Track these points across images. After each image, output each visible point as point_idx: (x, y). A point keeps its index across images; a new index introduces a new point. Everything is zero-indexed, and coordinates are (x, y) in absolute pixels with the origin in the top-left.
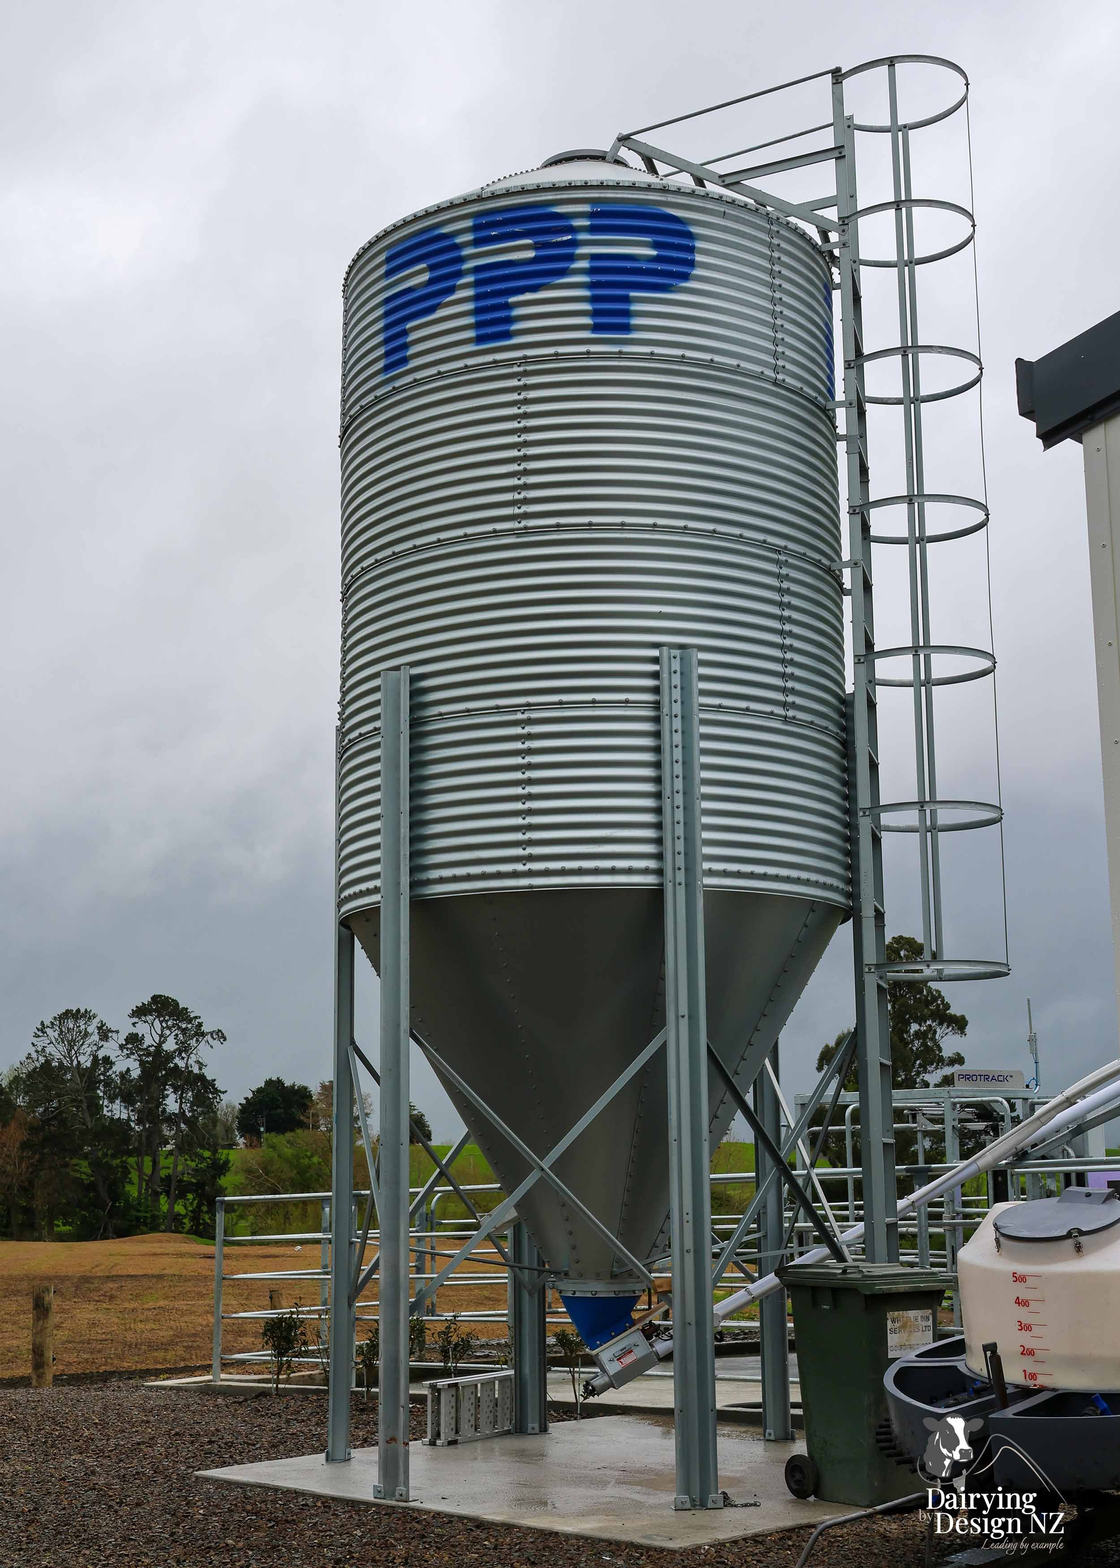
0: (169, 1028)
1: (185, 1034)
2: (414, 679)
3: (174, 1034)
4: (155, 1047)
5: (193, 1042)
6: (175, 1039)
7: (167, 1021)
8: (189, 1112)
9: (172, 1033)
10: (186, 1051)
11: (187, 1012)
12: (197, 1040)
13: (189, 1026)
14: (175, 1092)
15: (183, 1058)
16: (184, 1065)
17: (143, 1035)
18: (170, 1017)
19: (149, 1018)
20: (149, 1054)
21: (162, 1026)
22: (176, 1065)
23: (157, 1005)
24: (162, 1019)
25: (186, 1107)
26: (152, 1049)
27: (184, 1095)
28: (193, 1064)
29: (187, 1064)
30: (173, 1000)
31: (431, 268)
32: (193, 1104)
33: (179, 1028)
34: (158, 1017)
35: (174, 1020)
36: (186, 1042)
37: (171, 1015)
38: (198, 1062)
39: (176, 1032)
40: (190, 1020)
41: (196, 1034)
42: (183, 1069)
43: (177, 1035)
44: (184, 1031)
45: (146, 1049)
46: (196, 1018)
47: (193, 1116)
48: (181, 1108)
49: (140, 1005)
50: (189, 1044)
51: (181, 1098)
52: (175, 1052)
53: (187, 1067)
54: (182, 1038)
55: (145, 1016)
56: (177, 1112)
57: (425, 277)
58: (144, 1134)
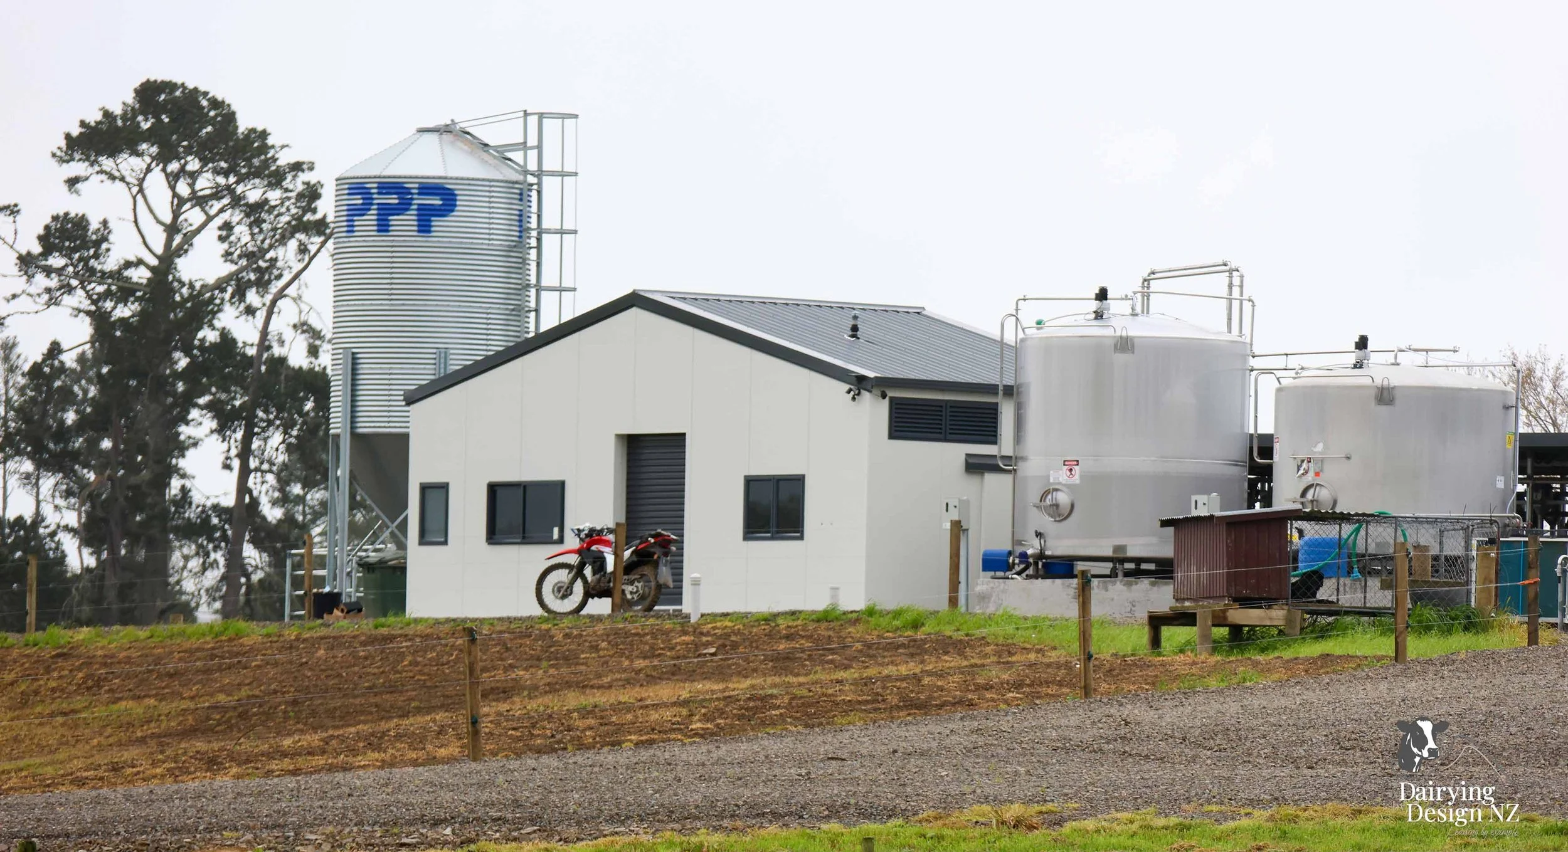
0: (200, 201)
1: (258, 222)
2: (353, 353)
3: (218, 221)
4: (152, 269)
5: (287, 254)
6: (222, 239)
7: (193, 176)
8: (274, 503)
9: (210, 219)
10: (262, 284)
11: (265, 148)
12: (303, 249)
13: (274, 196)
14: (221, 430)
15: (250, 311)
16: (255, 338)
17: (105, 223)
18: (204, 161)
19: (130, 165)
20: (125, 292)
21: (175, 195)
22: (225, 334)
23: (157, 117)
24: (174, 166)
25: (263, 487)
26: (140, 275)
27: (256, 444)
28: (289, 334)
29: (264, 333)
30: (215, 104)
31: (363, 199)
32: (284, 478)
33: (237, 201)
34: (163, 158)
35: (217, 172)
36: (263, 252)
37: (207, 152)
38: (303, 327)
39: (225, 216)
40: (276, 179)
41: (299, 226)
42: (251, 352)
43: (227, 227)
44: (255, 212)
45: (117, 275)
46: (297, 167)
47: (289, 519)
48: (243, 488)
49: (94, 117)
50: (274, 260)
51: (245, 453)
52: (220, 285)
53: (264, 344)
54: (246, 238)
55: (113, 153)
56: (229, 501)
57: (360, 202)
58: (111, 581)
